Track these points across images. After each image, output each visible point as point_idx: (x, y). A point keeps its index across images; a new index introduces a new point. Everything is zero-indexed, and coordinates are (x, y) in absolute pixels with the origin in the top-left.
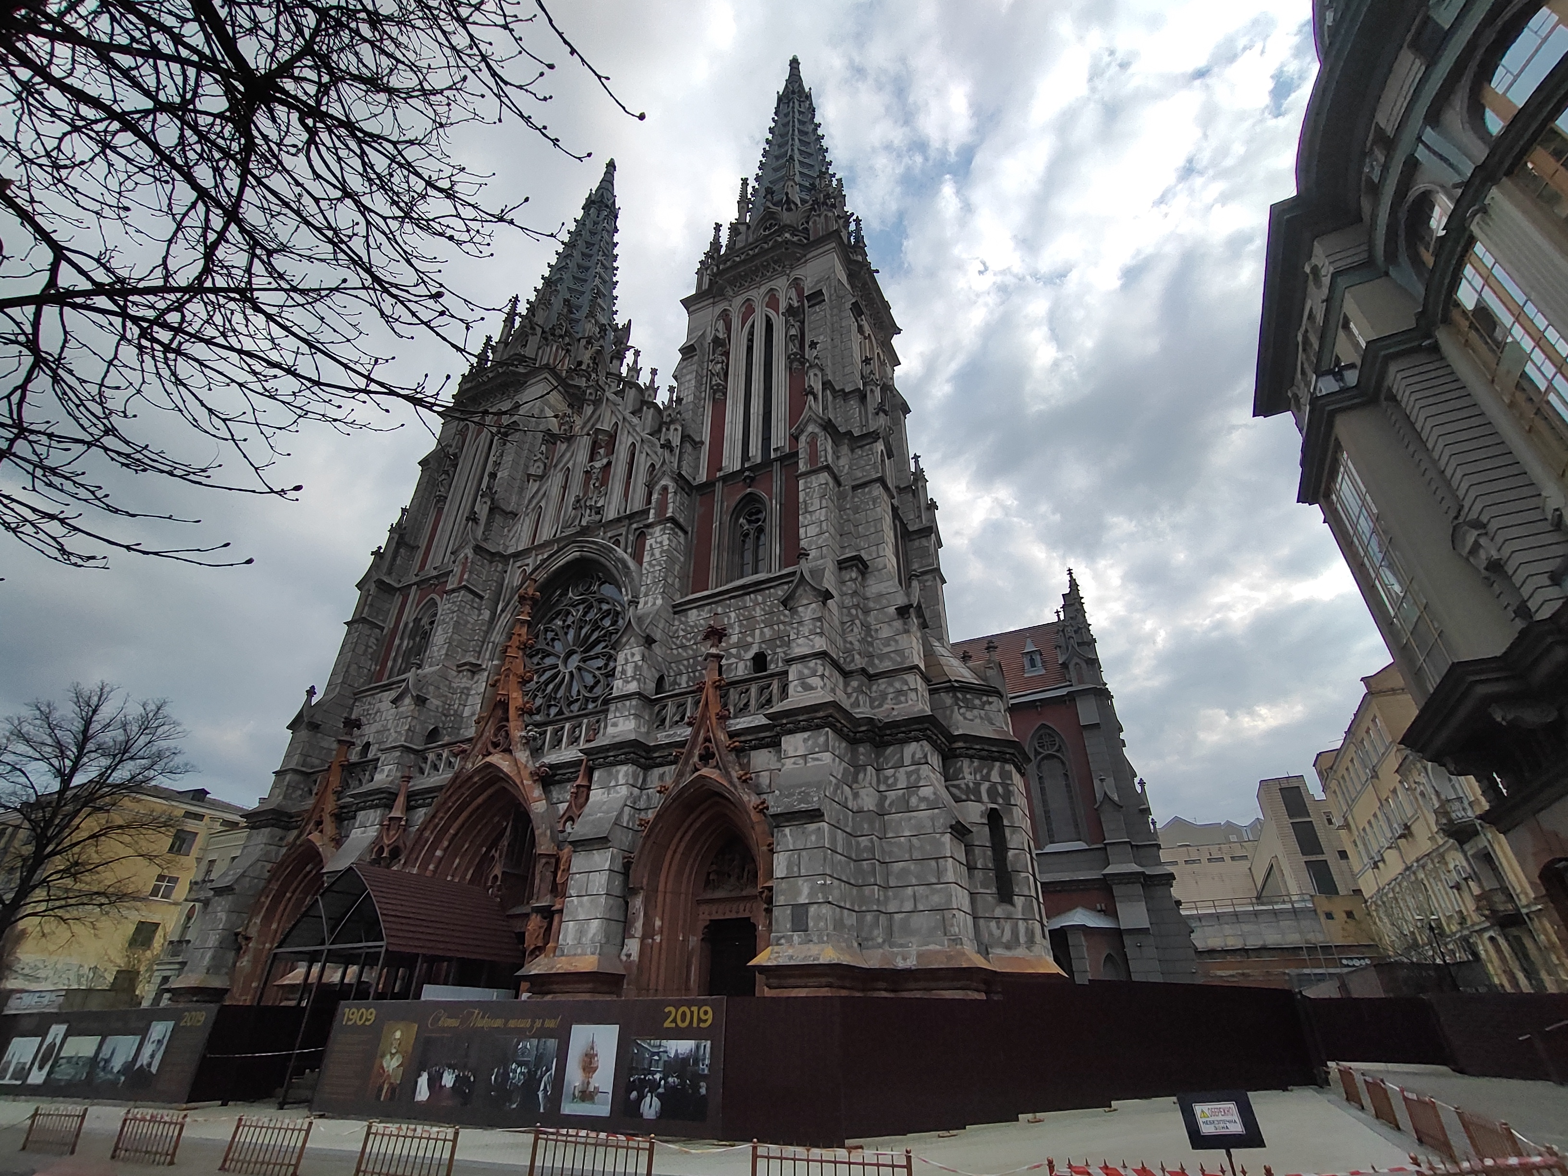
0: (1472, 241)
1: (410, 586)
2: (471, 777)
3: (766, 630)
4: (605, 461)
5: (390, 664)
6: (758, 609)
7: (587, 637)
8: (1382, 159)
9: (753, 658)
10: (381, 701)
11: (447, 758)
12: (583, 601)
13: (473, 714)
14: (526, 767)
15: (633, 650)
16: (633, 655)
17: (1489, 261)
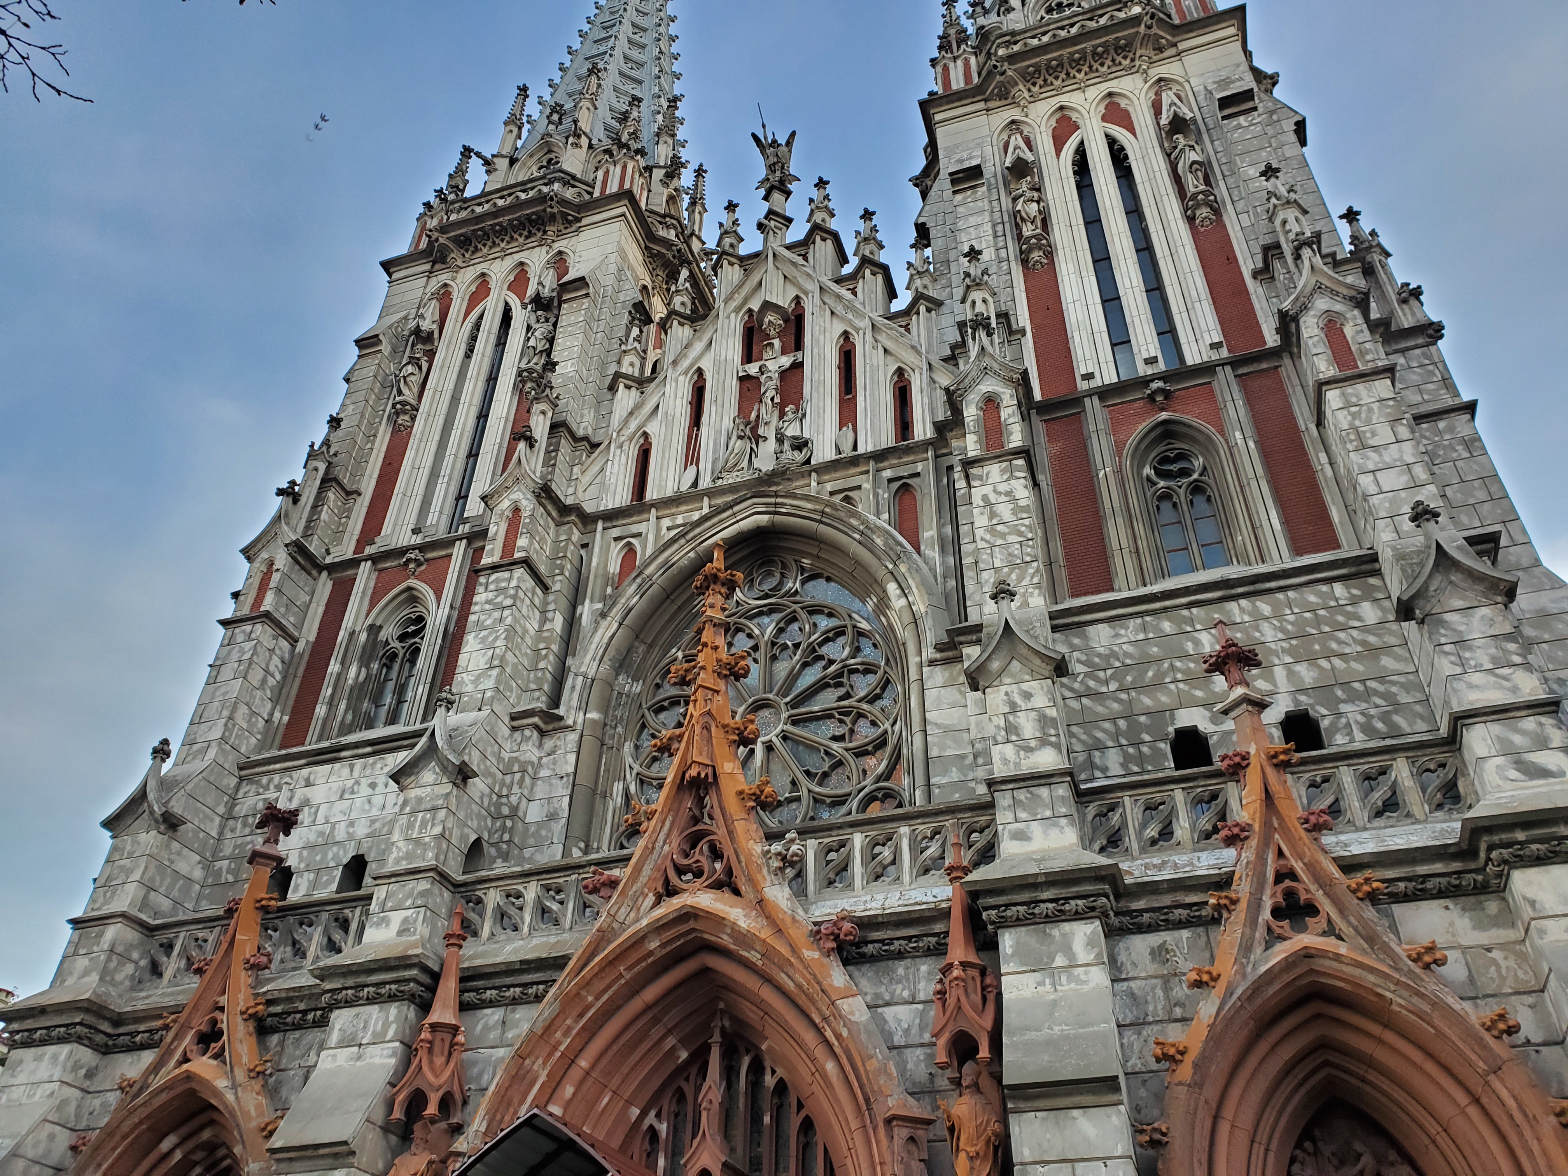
1: (354, 563)
2: (640, 940)
3: (1298, 668)
4: (785, 360)
5: (321, 710)
6: (1265, 626)
7: (793, 678)
9: (1281, 723)
10: (308, 784)
11: (539, 900)
12: (772, 610)
14: (794, 920)
15: (1025, 686)
16: (1028, 696)
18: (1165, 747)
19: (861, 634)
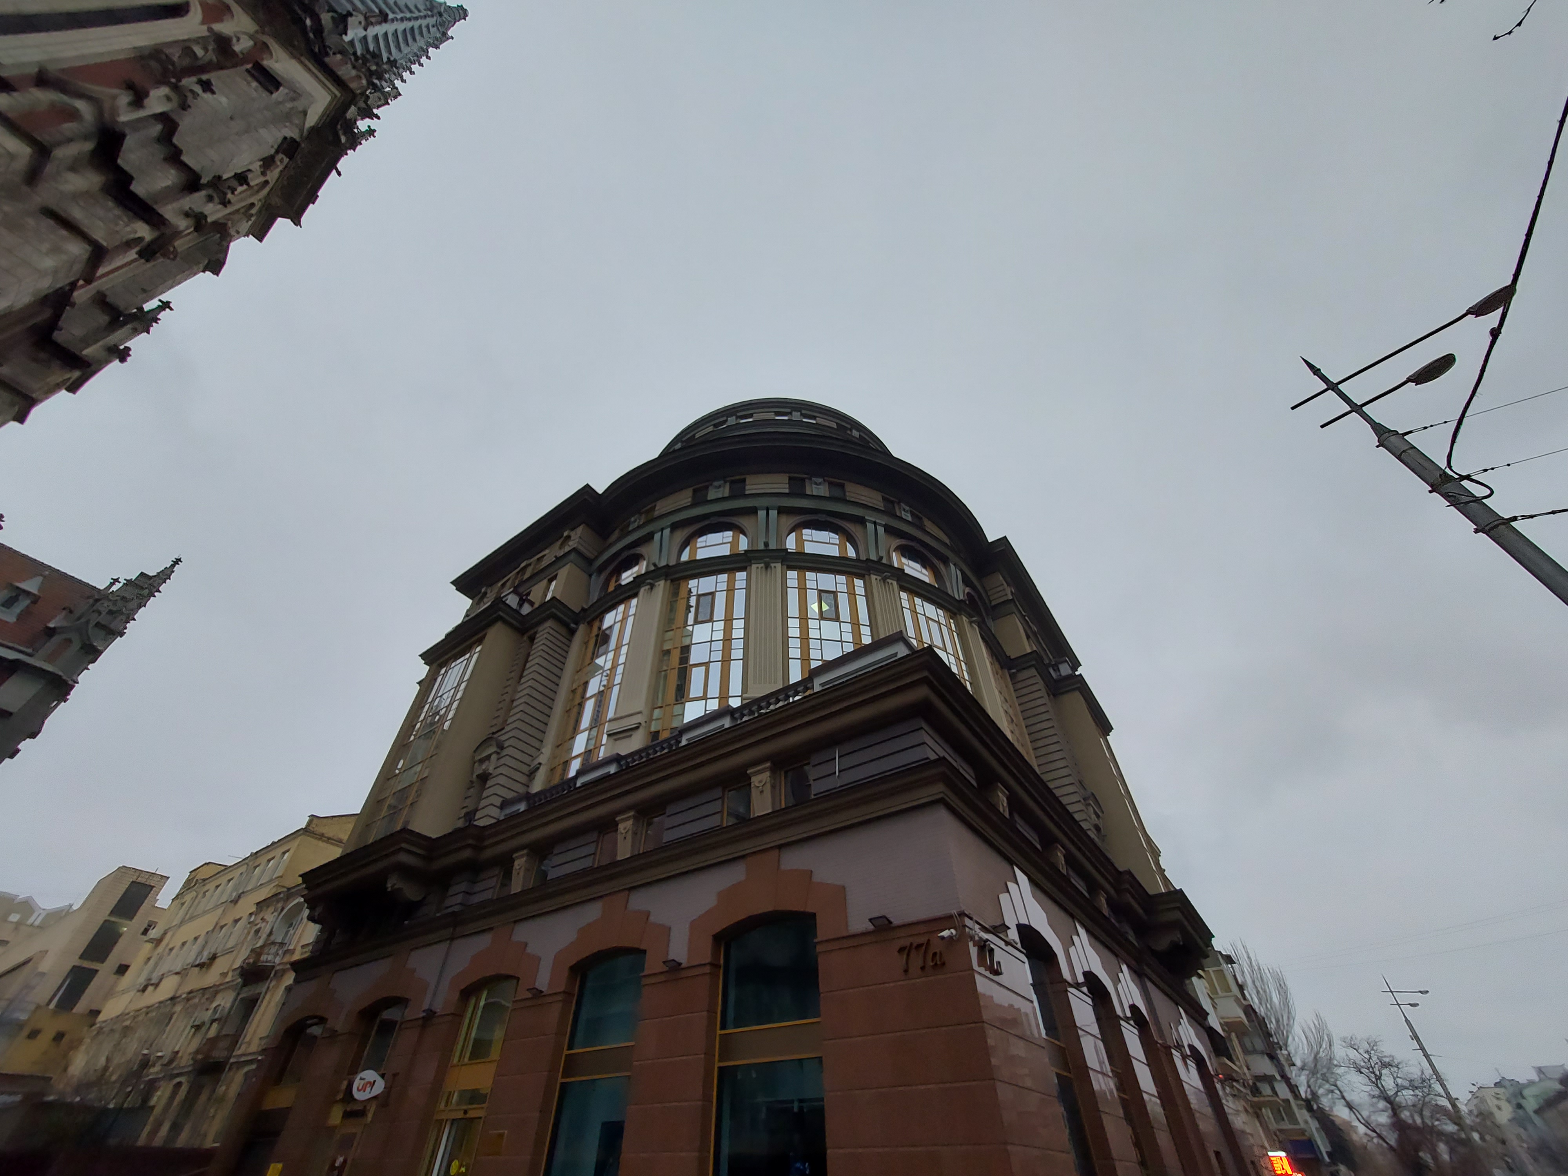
0: (635, 595)
8: (641, 523)
17: (632, 611)
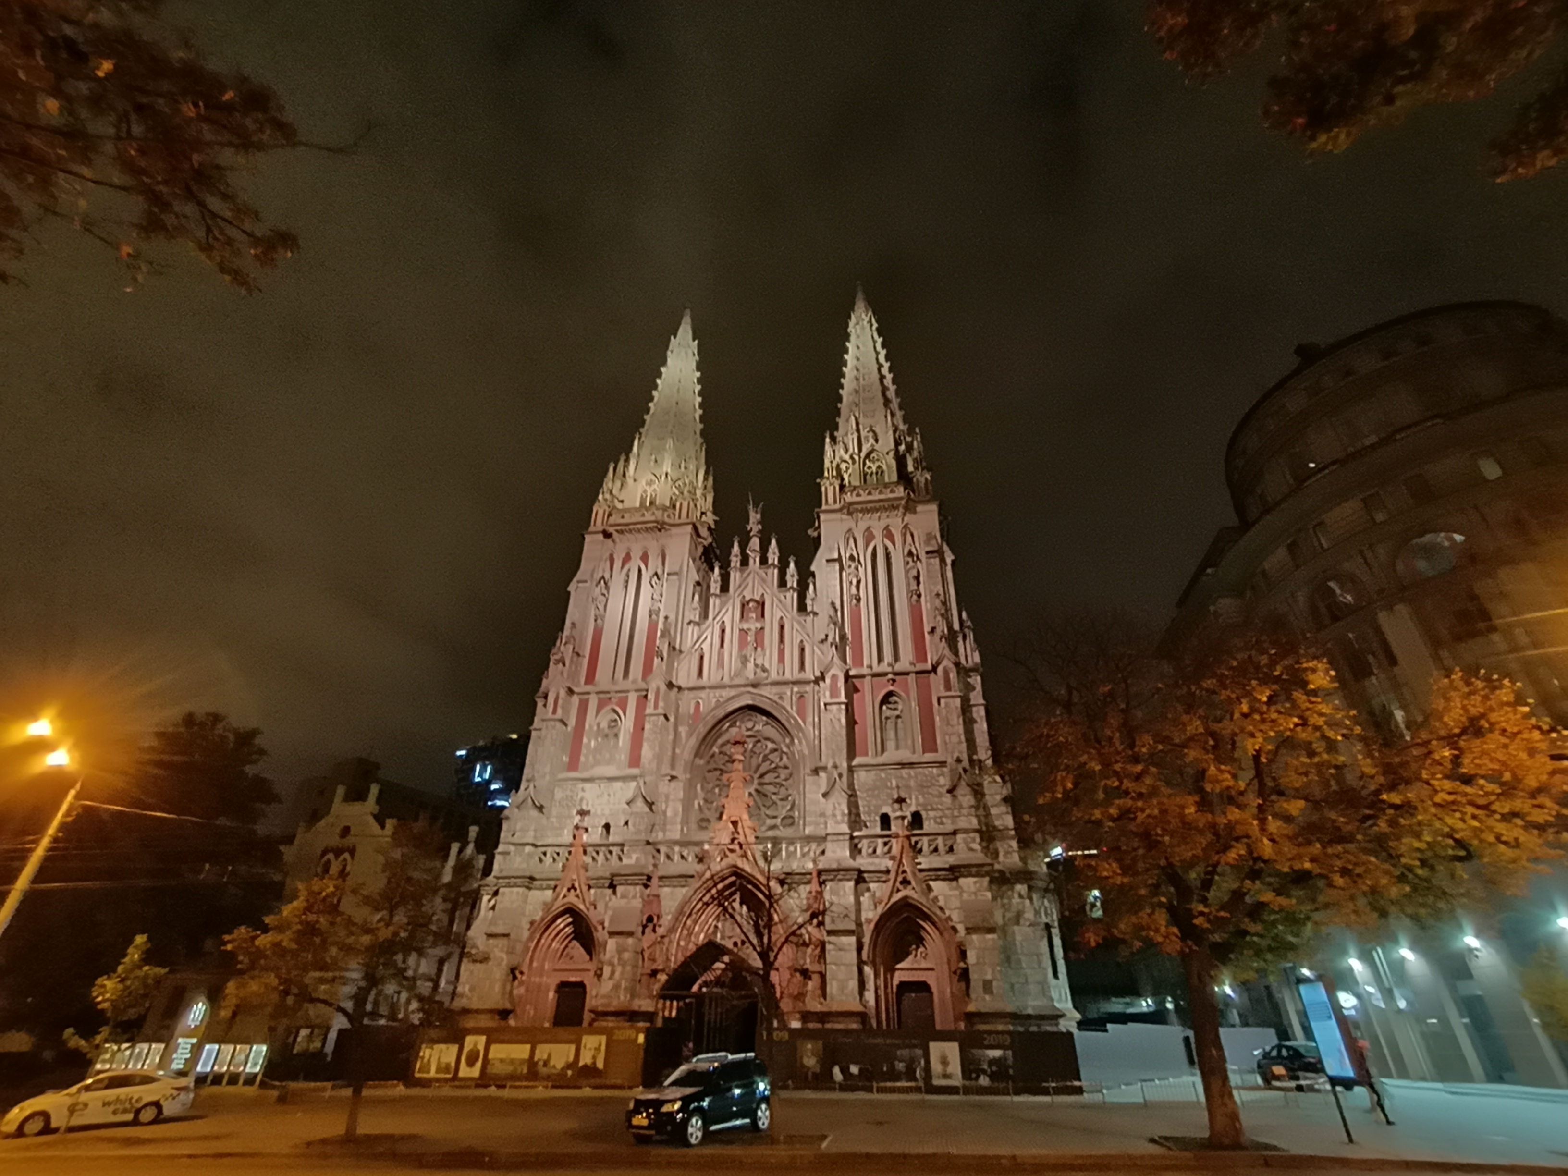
1: (588, 693)
2: (717, 871)
3: (919, 797)
4: (759, 626)
6: (912, 781)
7: (758, 766)
9: (912, 816)
10: (583, 790)
12: (751, 737)
13: (676, 815)
14: (767, 872)
15: (839, 801)
16: (840, 804)
18: (878, 818)
19: (783, 752)
